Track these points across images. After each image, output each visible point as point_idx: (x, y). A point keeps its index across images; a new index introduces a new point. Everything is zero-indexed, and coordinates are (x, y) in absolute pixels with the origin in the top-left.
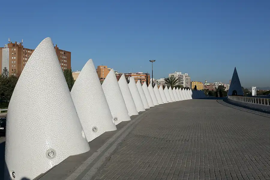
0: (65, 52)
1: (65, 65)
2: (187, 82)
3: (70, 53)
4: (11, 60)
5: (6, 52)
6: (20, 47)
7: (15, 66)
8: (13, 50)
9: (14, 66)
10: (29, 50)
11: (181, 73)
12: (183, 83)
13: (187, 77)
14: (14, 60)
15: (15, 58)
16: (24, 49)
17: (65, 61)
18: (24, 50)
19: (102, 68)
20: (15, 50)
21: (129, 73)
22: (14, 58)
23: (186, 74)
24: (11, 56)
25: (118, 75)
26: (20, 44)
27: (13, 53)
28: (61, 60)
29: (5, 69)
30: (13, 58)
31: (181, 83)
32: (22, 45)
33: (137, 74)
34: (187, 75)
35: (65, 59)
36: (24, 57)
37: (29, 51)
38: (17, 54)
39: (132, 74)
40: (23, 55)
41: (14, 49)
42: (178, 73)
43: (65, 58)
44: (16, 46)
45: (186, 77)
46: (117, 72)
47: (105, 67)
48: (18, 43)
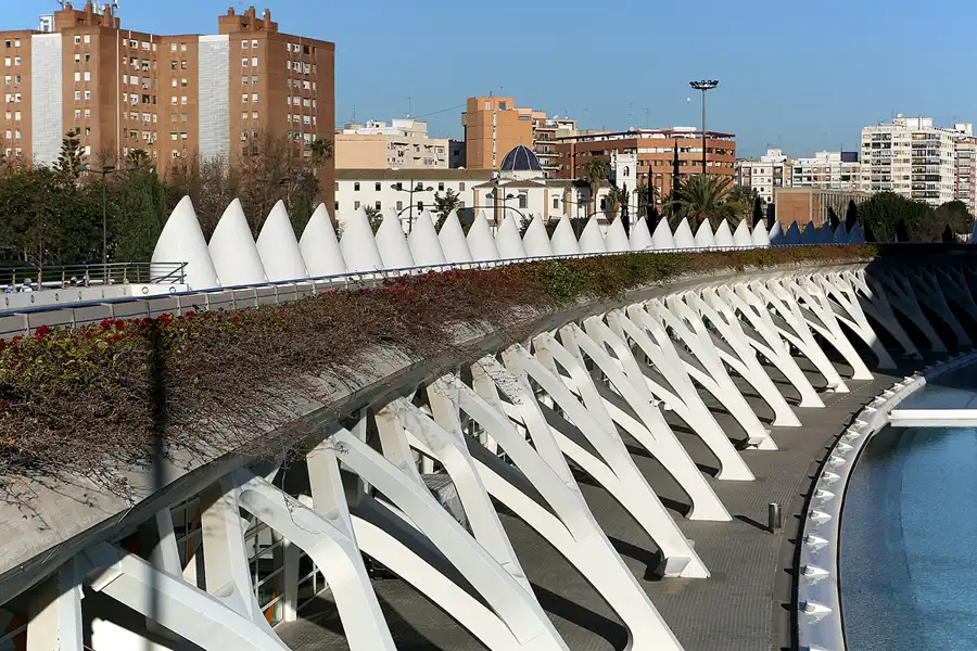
0: (309, 46)
1: (306, 103)
2: (962, 170)
3: (330, 46)
4: (69, 88)
5: (48, 49)
6: (106, 28)
7: (87, 112)
8: (78, 40)
9: (82, 113)
10: (146, 37)
11: (927, 123)
12: (938, 178)
13: (966, 146)
14: (84, 85)
15: (87, 76)
16: (124, 34)
17: (307, 84)
18: (125, 42)
19: (488, 106)
20: (87, 39)
21: (628, 133)
22: (82, 77)
23: (960, 127)
24: (69, 67)
25: (575, 141)
26: (108, 9)
27: (77, 57)
28: (289, 81)
29: (69, 138)
30: (77, 77)
31: (929, 178)
32: (116, 16)
33: (665, 133)
34: (969, 131)
35: (307, 77)
36: (124, 71)
37: (146, 45)
38: (95, 57)
39: (645, 136)
40: (121, 61)
41: (82, 35)
42: (912, 123)
43: (307, 71)
44: (89, 23)
45: (959, 146)
46: (569, 127)
47: (502, 105)
48: (99, 9)
